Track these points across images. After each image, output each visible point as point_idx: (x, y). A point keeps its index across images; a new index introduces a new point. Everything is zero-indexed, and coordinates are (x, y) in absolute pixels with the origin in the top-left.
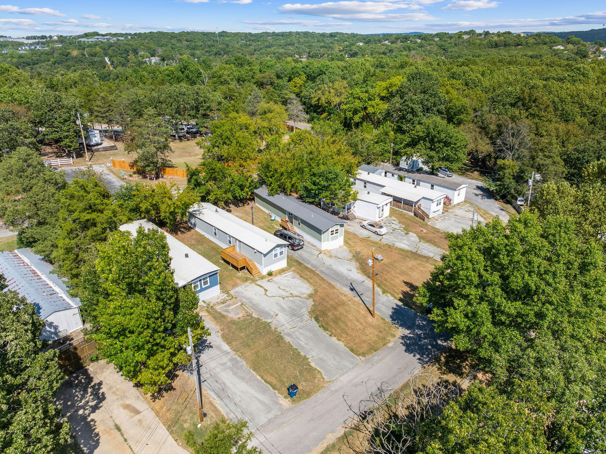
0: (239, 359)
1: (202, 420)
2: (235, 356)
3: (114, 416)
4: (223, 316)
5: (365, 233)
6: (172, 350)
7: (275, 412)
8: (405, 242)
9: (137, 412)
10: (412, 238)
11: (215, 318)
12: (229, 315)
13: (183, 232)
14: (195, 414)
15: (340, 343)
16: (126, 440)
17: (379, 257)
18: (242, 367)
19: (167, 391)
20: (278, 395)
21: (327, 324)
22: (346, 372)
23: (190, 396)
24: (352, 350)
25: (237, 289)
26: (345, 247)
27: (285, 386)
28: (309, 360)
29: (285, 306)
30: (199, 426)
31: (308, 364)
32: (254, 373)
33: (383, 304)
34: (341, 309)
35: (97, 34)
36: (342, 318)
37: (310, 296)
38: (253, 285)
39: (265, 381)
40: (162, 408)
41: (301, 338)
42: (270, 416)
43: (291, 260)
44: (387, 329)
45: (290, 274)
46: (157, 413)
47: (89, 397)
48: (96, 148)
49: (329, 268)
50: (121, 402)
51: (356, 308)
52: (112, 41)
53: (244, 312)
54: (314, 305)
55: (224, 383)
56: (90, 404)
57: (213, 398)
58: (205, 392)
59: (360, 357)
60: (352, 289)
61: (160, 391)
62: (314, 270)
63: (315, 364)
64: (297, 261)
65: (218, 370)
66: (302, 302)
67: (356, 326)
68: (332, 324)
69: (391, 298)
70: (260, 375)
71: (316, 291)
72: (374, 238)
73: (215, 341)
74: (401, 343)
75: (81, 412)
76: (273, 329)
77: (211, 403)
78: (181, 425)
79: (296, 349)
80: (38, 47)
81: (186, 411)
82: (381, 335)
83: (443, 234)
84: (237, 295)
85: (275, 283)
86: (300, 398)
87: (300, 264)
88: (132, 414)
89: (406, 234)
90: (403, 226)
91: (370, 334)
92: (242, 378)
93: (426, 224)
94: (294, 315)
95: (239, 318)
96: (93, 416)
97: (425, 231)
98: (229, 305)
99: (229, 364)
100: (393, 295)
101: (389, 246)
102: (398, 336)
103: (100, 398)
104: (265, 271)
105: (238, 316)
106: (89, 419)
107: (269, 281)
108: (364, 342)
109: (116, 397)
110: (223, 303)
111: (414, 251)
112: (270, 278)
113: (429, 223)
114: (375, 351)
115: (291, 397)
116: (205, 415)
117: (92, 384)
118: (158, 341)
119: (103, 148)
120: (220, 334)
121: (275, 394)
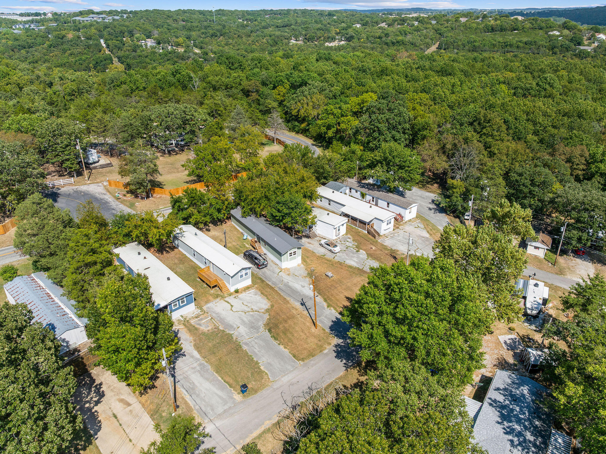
0: (206, 364)
1: (176, 411)
2: (203, 362)
3: (112, 407)
4: (196, 329)
5: (322, 251)
6: (153, 361)
7: (229, 405)
8: (355, 259)
9: (129, 405)
10: (361, 256)
11: (190, 330)
12: (201, 327)
13: (168, 252)
14: (171, 406)
15: (286, 350)
16: (121, 425)
17: (330, 274)
18: (208, 370)
19: (150, 388)
20: (233, 391)
21: (278, 334)
22: (287, 374)
23: (168, 392)
24: (294, 356)
25: (209, 305)
26: (302, 265)
27: (239, 385)
28: (260, 364)
29: (245, 319)
30: (173, 415)
31: (259, 368)
32: (217, 375)
33: (326, 317)
34: (290, 322)
35: (92, 12)
36: (290, 330)
37: (267, 311)
38: (222, 301)
39: (224, 381)
40: (147, 401)
41: (256, 346)
42: (226, 407)
43: (256, 277)
44: (325, 338)
45: (252, 291)
46: (143, 405)
47: (93, 394)
48: (93, 166)
49: (287, 285)
50: (118, 397)
51: (303, 320)
52: (107, 21)
53: (213, 325)
54: (269, 319)
55: (193, 383)
56: (94, 399)
57: (185, 394)
58: (179, 390)
59: (300, 361)
60: (303, 304)
61: (145, 388)
62: (273, 286)
63: (264, 368)
64: (260, 279)
65: (189, 373)
66: (260, 316)
67: (300, 336)
68: (281, 334)
69: (333, 311)
70: (221, 377)
71: (272, 306)
72: (329, 256)
73: (189, 350)
74: (334, 350)
75: (87, 405)
76: (234, 339)
77: (183, 398)
78: (161, 414)
79: (251, 356)
80: (32, 26)
81: (164, 404)
82: (320, 343)
83: (389, 251)
84: (208, 310)
85: (240, 299)
86: (249, 394)
87: (263, 281)
88: (125, 406)
89: (357, 251)
90: (356, 244)
91: (311, 342)
92: (207, 379)
93: (377, 241)
94: (252, 327)
95: (208, 331)
96: (96, 408)
97: (374, 248)
98: (202, 319)
99: (198, 368)
100: (335, 309)
101: (340, 264)
102: (333, 344)
103: (102, 395)
104: (232, 289)
105: (208, 329)
106: (93, 411)
107: (235, 297)
108: (305, 349)
109: (114, 393)
110: (197, 317)
111: (361, 268)
112: (237, 295)
113: (379, 241)
114: (313, 356)
115: (243, 393)
116: (178, 407)
117: (95, 384)
118: (142, 356)
119: (100, 165)
120: (192, 344)
121: (231, 390)
